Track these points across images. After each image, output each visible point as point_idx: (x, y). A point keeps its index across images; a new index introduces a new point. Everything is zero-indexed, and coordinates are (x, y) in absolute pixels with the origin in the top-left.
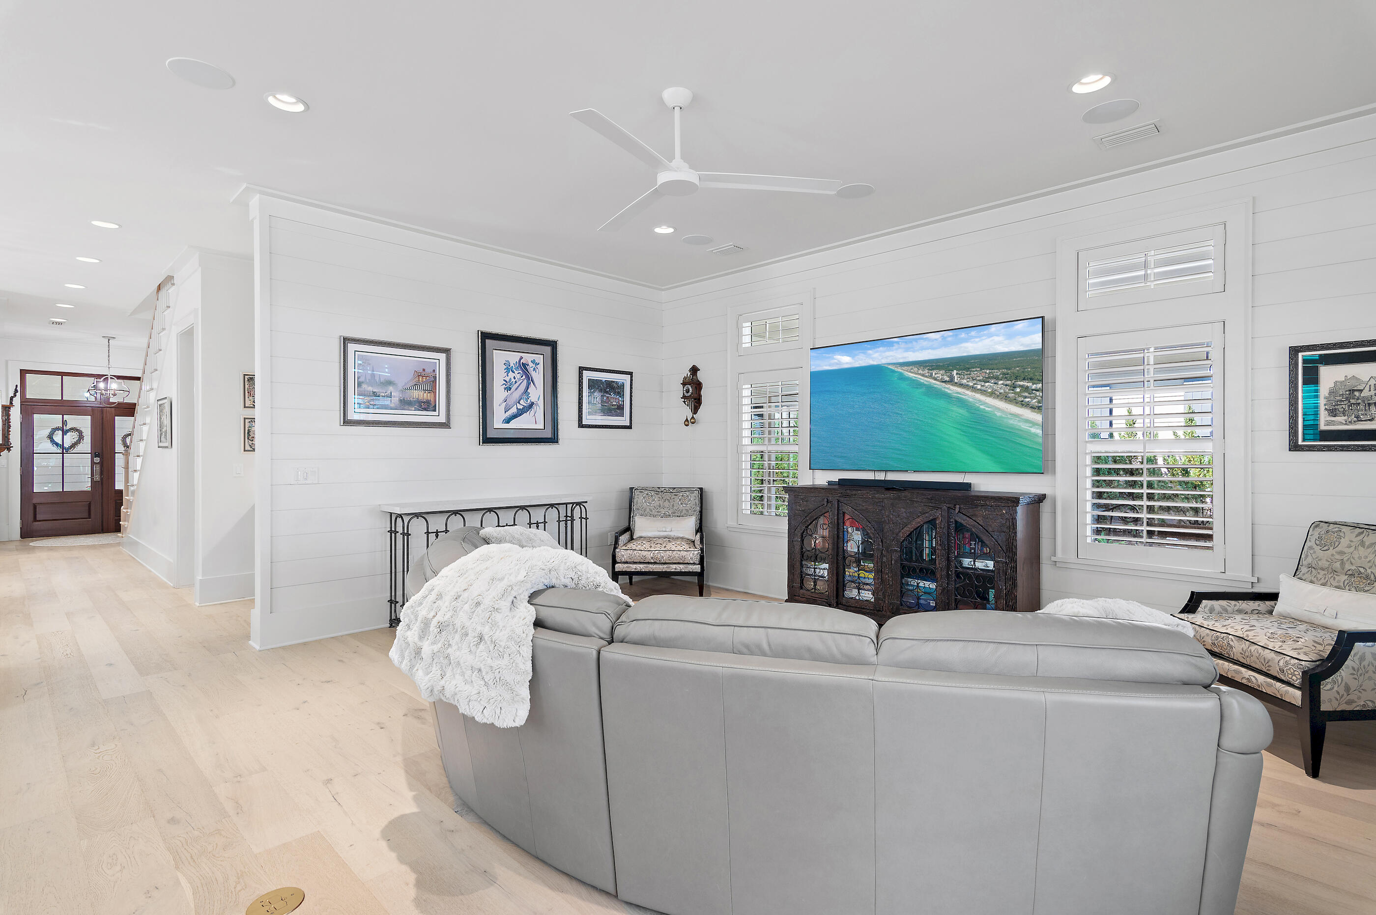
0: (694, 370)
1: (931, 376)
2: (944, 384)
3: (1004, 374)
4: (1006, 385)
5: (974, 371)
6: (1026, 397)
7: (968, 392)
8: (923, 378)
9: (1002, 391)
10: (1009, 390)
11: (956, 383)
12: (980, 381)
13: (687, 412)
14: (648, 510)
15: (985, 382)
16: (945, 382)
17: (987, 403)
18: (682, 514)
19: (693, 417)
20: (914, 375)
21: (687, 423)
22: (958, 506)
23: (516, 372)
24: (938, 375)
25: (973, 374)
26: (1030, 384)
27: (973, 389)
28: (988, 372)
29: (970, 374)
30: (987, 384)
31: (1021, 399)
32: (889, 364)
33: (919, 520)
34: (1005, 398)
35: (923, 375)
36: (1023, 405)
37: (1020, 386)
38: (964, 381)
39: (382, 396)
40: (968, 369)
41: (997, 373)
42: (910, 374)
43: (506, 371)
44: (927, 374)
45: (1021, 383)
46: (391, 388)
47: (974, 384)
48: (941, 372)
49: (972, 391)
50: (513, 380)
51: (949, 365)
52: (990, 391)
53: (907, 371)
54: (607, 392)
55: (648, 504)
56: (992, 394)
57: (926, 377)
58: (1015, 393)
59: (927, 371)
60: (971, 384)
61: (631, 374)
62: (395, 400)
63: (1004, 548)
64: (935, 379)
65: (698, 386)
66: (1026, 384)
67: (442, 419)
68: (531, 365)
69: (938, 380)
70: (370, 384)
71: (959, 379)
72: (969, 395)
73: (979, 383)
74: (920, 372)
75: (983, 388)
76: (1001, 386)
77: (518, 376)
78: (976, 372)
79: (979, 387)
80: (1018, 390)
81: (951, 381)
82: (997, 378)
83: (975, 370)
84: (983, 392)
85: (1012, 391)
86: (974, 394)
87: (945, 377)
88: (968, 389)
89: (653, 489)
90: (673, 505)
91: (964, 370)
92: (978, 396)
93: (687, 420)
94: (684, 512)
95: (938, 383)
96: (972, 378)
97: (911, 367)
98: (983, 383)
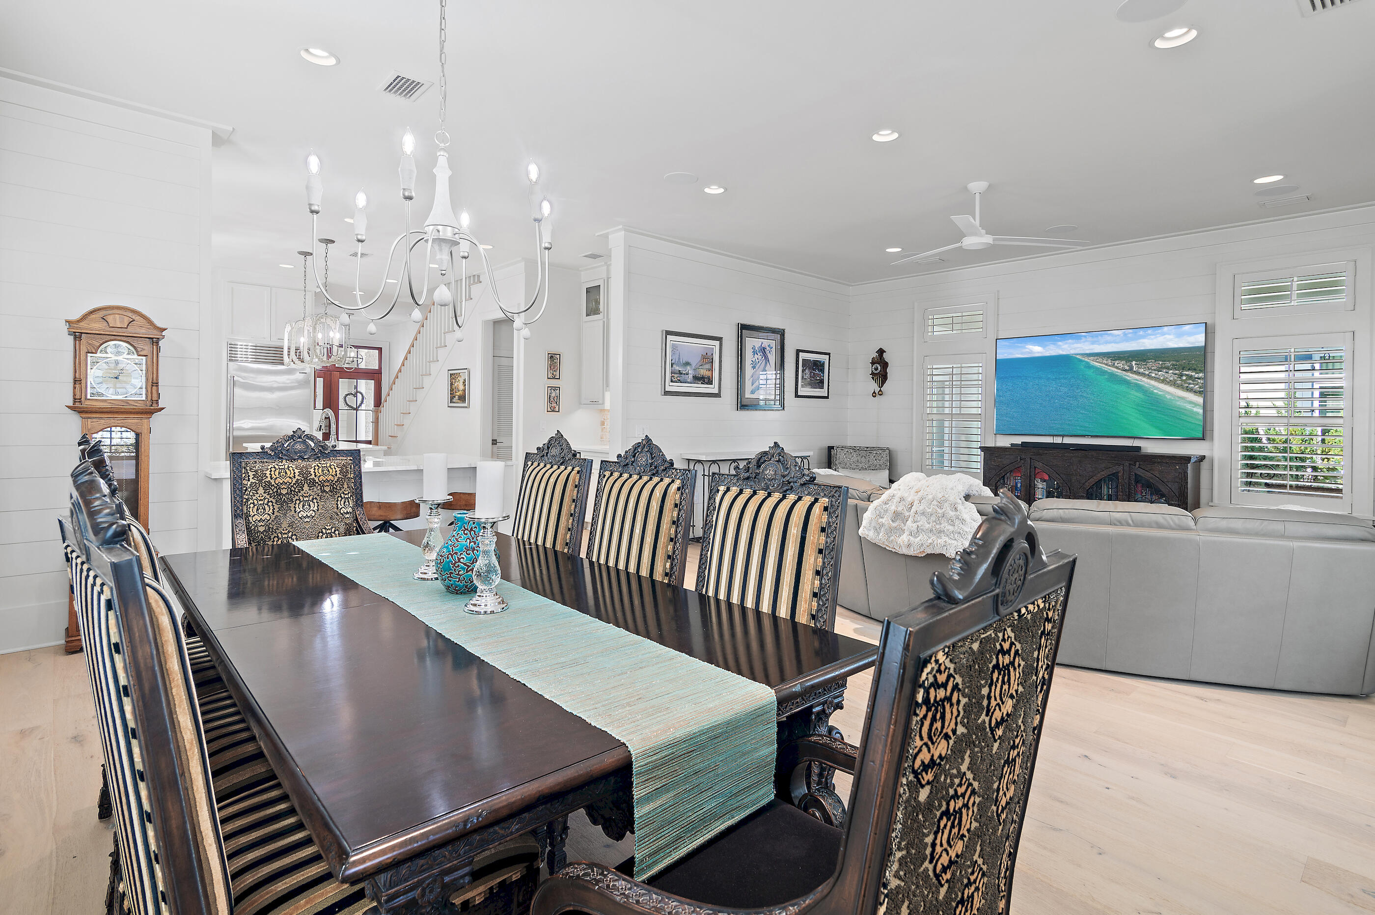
0: (881, 352)
1: (1113, 366)
2: (1124, 372)
3: (1173, 365)
4: (1175, 374)
6: (1190, 384)
7: (1144, 379)
8: (1106, 366)
9: (1172, 379)
10: (1177, 378)
11: (1135, 371)
13: (874, 386)
14: (848, 464)
15: (1159, 371)
16: (1125, 370)
17: (1159, 388)
18: (877, 468)
19: (880, 390)
20: (1098, 364)
21: (874, 395)
23: (759, 354)
24: (1120, 365)
25: (1149, 365)
26: (1193, 374)
27: (1148, 376)
28: (1161, 363)
29: (1146, 365)
30: (1160, 373)
31: (1186, 385)
32: (1077, 354)
34: (1173, 384)
35: (1106, 364)
36: (1188, 390)
37: (1186, 375)
38: (1142, 370)
39: (684, 374)
40: (1144, 361)
41: (1168, 364)
42: (1095, 363)
43: (753, 353)
45: (1187, 373)
46: (688, 368)
47: (1150, 373)
48: (1122, 362)
49: (1147, 378)
51: (1129, 357)
52: (1162, 378)
53: (1092, 360)
54: (814, 370)
55: (849, 460)
56: (1164, 381)
57: (1109, 365)
58: (1182, 380)
59: (1110, 361)
60: (1147, 373)
61: (829, 354)
62: (691, 376)
63: (1177, 494)
64: (1117, 368)
65: (885, 365)
66: (1191, 373)
67: (716, 391)
68: (768, 348)
69: (1119, 369)
70: (677, 365)
71: (1137, 368)
72: (1144, 381)
73: (1153, 372)
74: (1104, 361)
75: (1157, 376)
76: (1171, 375)
78: (1151, 363)
79: (1153, 375)
80: (1184, 378)
81: (1131, 370)
82: (1168, 368)
83: (1150, 361)
84: (1156, 379)
85: (1179, 379)
86: (1149, 381)
87: (1125, 366)
88: (1144, 377)
89: (851, 448)
90: (869, 461)
91: (1141, 361)
92: (1153, 382)
93: (874, 392)
94: (878, 466)
95: (1119, 371)
96: (1148, 368)
97: (1096, 358)
98: (1157, 372)
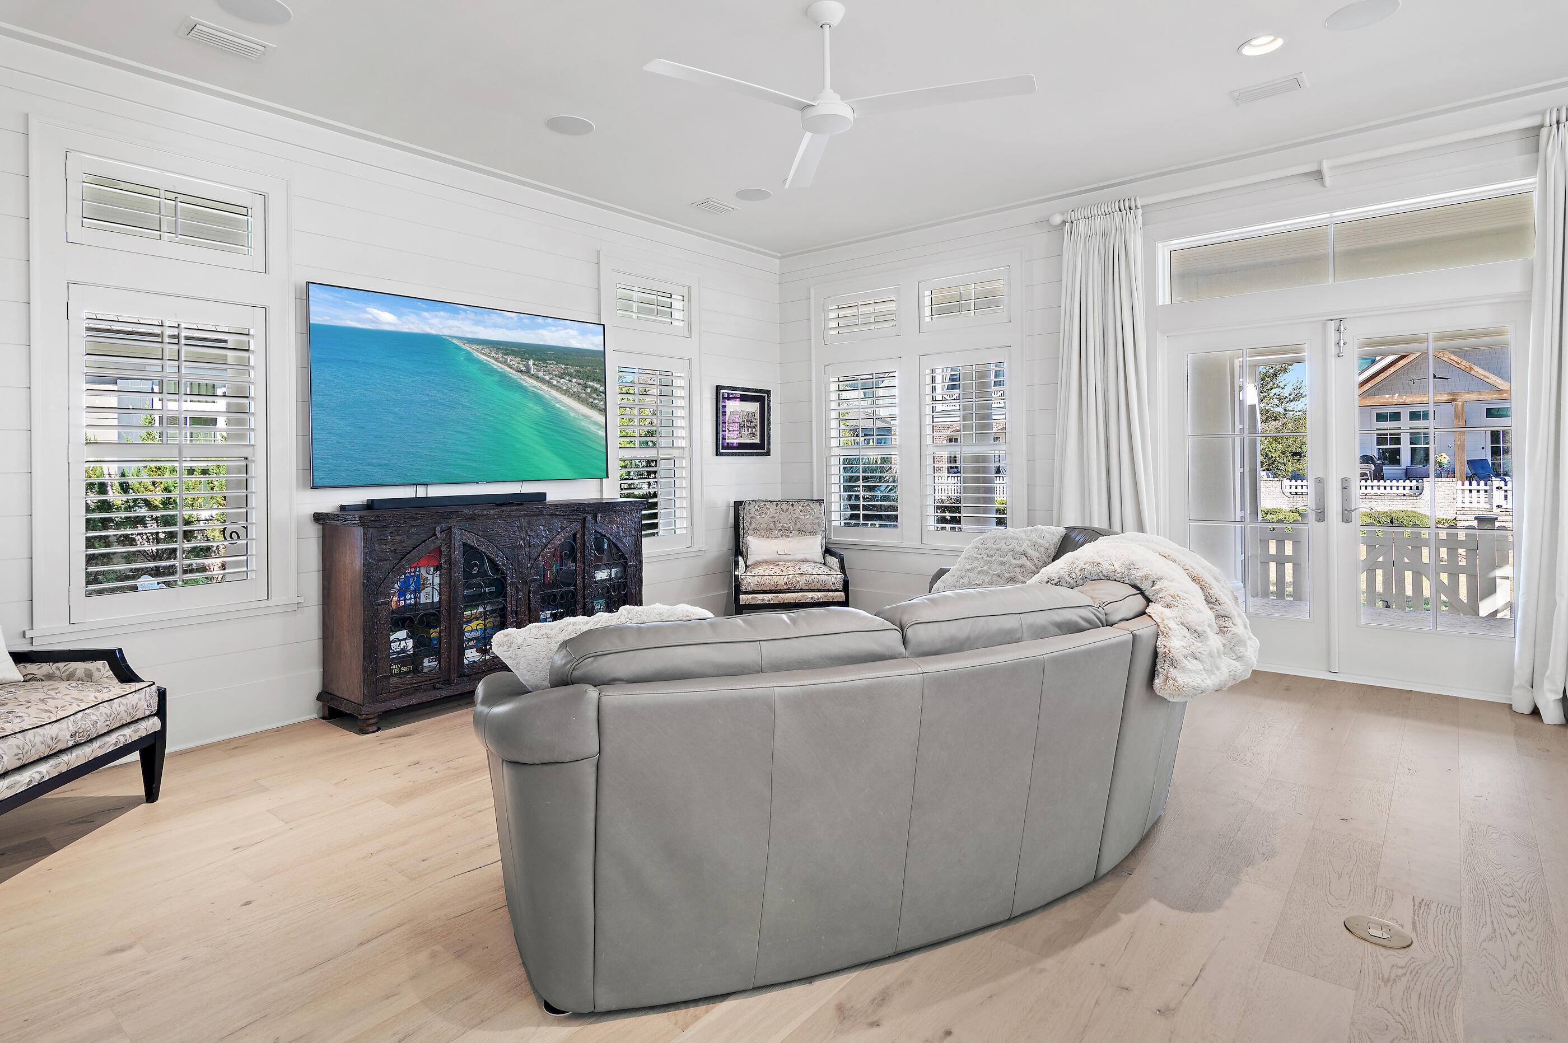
1: (505, 363)
2: (520, 374)
3: (577, 372)
4: (579, 384)
5: (550, 364)
6: (595, 399)
7: (544, 387)
8: (496, 363)
9: (575, 390)
10: (582, 389)
11: (533, 375)
12: (556, 376)
15: (561, 378)
16: (521, 372)
17: (562, 402)
20: (486, 358)
24: (514, 363)
25: (550, 367)
26: (598, 386)
27: (549, 383)
28: (563, 367)
29: (546, 367)
30: (562, 380)
31: (591, 400)
32: (454, 337)
34: (576, 396)
35: (496, 360)
36: (592, 406)
37: (591, 387)
38: (541, 374)
40: (544, 361)
41: (572, 369)
42: (479, 354)
44: (501, 359)
45: (591, 384)
47: (551, 379)
48: (517, 359)
49: (549, 387)
51: (525, 352)
52: (565, 388)
53: (477, 351)
56: (567, 392)
57: (500, 362)
58: (587, 393)
59: (500, 355)
60: (548, 379)
64: (510, 367)
66: (595, 385)
69: (513, 369)
71: (535, 370)
72: (545, 391)
73: (555, 378)
74: (493, 354)
75: (558, 384)
76: (574, 385)
78: (552, 366)
79: (555, 382)
80: (589, 390)
81: (527, 372)
82: (571, 375)
83: (551, 362)
84: (558, 389)
85: (584, 391)
86: (550, 389)
87: (521, 366)
88: (544, 384)
91: (540, 360)
92: (554, 393)
95: (513, 372)
96: (549, 371)
97: (481, 347)
98: (558, 379)
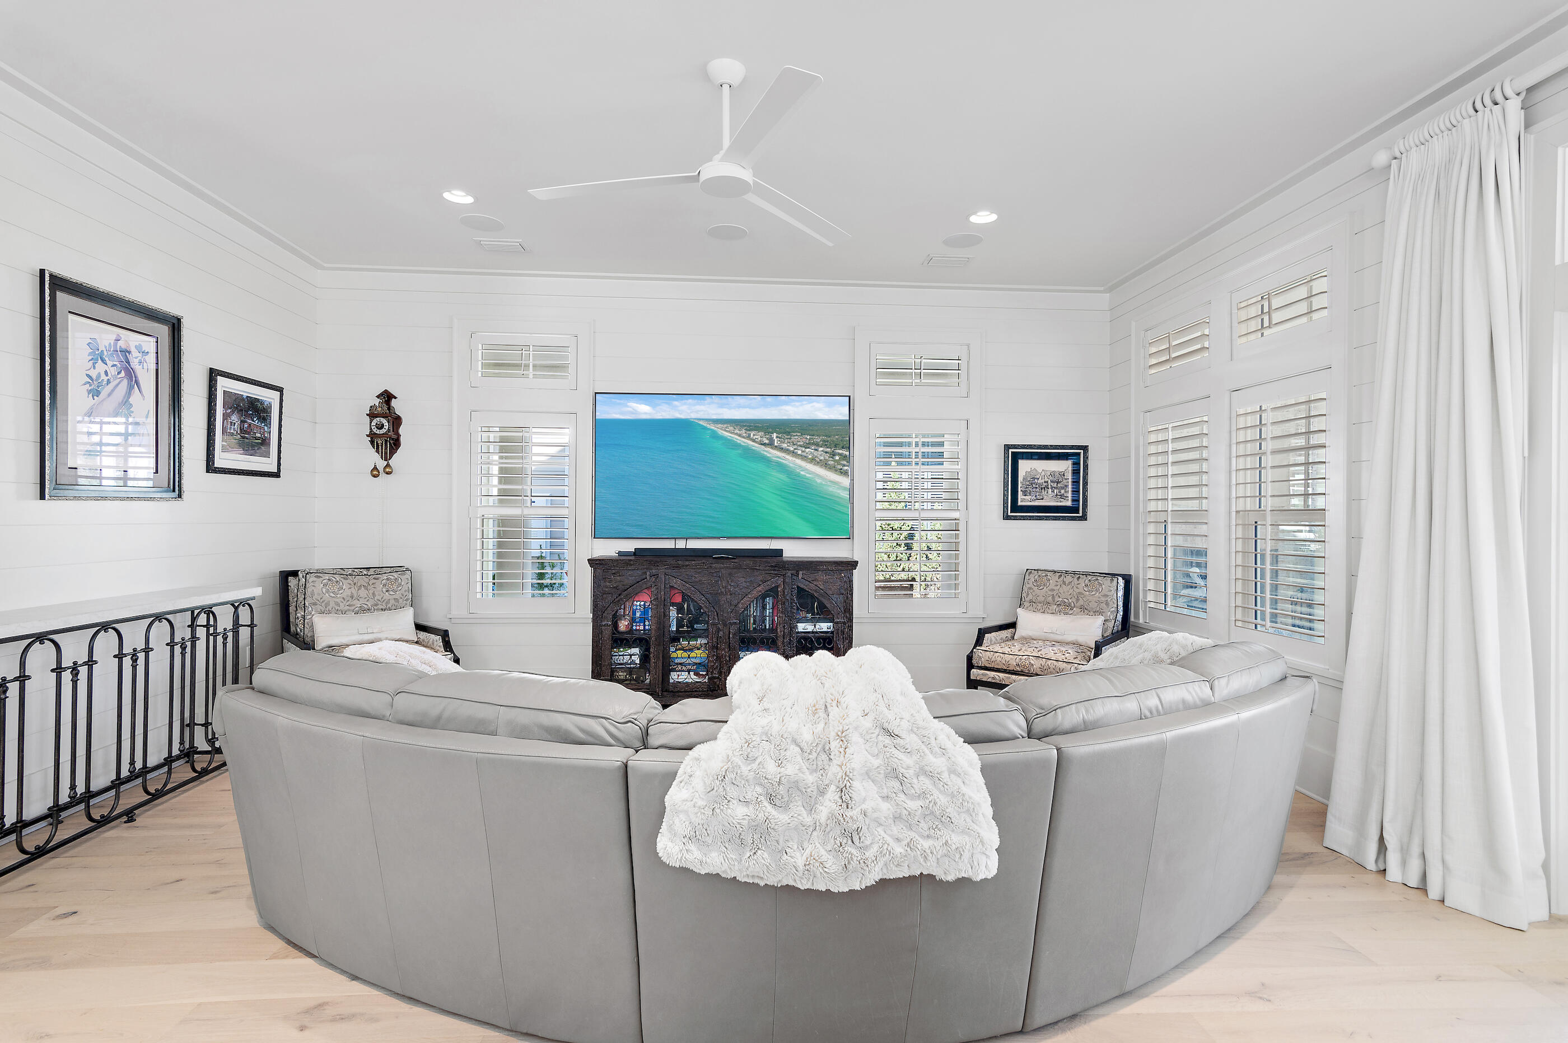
0: (387, 397)
1: (749, 437)
2: (763, 447)
3: (824, 441)
4: (826, 452)
5: (794, 436)
6: (844, 465)
7: (788, 457)
8: (739, 438)
9: (822, 458)
10: (829, 457)
11: (776, 447)
12: (801, 446)
13: (373, 458)
14: (332, 604)
15: (806, 448)
16: (764, 444)
17: (807, 470)
18: (389, 605)
19: (388, 465)
20: (730, 435)
21: (375, 473)
22: (801, 573)
24: (757, 437)
25: (793, 439)
27: (794, 454)
28: (808, 438)
29: (790, 439)
30: (808, 450)
31: (839, 467)
32: (700, 419)
33: (760, 588)
34: (825, 465)
35: (740, 435)
36: (842, 473)
37: (838, 454)
38: (785, 446)
40: (788, 433)
41: (817, 439)
42: (724, 432)
43: (90, 358)
44: (744, 435)
45: (840, 451)
47: (795, 449)
48: (760, 433)
49: (793, 456)
50: (103, 377)
51: (768, 427)
52: (810, 457)
53: (721, 429)
54: (247, 416)
55: (333, 595)
56: (813, 460)
57: (743, 437)
58: (835, 461)
59: (744, 431)
60: (792, 449)
61: (280, 390)
63: (842, 609)
64: (754, 441)
65: (396, 421)
66: (844, 452)
68: (135, 353)
69: (756, 442)
71: (779, 442)
72: (789, 460)
73: (799, 448)
74: (737, 431)
75: (804, 454)
76: (821, 453)
77: (113, 371)
78: (796, 437)
79: (799, 452)
80: (837, 458)
81: (771, 444)
82: (817, 445)
83: (795, 434)
84: (804, 458)
85: (831, 459)
86: (794, 459)
87: (764, 439)
88: (788, 454)
89: (334, 572)
90: (374, 594)
91: (784, 433)
92: (799, 461)
93: (375, 468)
94: (392, 602)
95: (756, 445)
96: (793, 442)
97: (725, 426)
98: (803, 449)
